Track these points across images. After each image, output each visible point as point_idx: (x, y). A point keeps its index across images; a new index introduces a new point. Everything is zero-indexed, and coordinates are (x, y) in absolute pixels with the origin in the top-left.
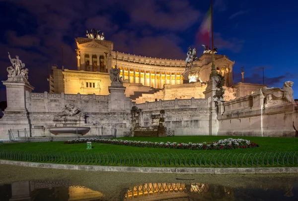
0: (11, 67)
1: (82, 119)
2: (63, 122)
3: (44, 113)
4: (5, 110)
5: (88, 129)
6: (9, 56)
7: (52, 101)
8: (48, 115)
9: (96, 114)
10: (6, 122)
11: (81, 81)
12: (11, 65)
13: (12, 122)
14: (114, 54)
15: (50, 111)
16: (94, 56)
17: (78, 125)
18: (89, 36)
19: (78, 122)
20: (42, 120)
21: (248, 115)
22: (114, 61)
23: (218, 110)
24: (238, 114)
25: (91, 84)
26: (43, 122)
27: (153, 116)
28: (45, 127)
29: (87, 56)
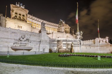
2: (20, 44)
3: (8, 38)
5: (32, 49)
7: (13, 33)
8: (10, 40)
9: (34, 41)
11: (16, 24)
14: (28, 15)
15: (11, 38)
16: (20, 15)
17: (27, 46)
18: (17, 5)
19: (27, 45)
20: (6, 42)
21: (94, 46)
22: (28, 18)
23: (80, 43)
24: (90, 45)
25: (20, 26)
26: (7, 44)
27: (68, 44)
28: (9, 46)
29: (16, 13)
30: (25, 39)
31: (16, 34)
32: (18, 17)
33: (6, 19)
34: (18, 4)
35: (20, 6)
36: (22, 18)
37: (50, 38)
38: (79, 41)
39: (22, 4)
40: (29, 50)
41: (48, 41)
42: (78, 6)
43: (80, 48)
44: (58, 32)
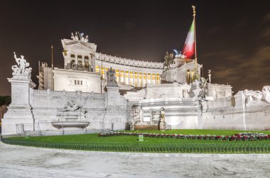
0: (16, 66)
1: (82, 114)
2: (66, 117)
3: (47, 108)
4: (10, 105)
5: (88, 124)
6: (15, 56)
7: (54, 97)
8: (50, 111)
9: (94, 109)
10: (10, 117)
11: (70, 79)
12: (16, 64)
13: (16, 117)
14: (97, 55)
15: (52, 107)
16: (80, 57)
17: (78, 120)
18: (74, 39)
19: (79, 117)
20: (44, 115)
21: (231, 112)
22: (96, 61)
23: (202, 108)
24: (222, 111)
25: (78, 82)
26: (46, 117)
27: (153, 112)
28: (48, 121)
29: (73, 56)
30: (75, 107)
31: (59, 100)
32: (76, 63)
33: (53, 71)
34: (74, 35)
35: (79, 39)
36: (83, 64)
37: (127, 100)
38: (197, 102)
39: (82, 34)
40: (83, 127)
41: (123, 107)
42: (194, 15)
43: (199, 119)
44: (163, 82)
